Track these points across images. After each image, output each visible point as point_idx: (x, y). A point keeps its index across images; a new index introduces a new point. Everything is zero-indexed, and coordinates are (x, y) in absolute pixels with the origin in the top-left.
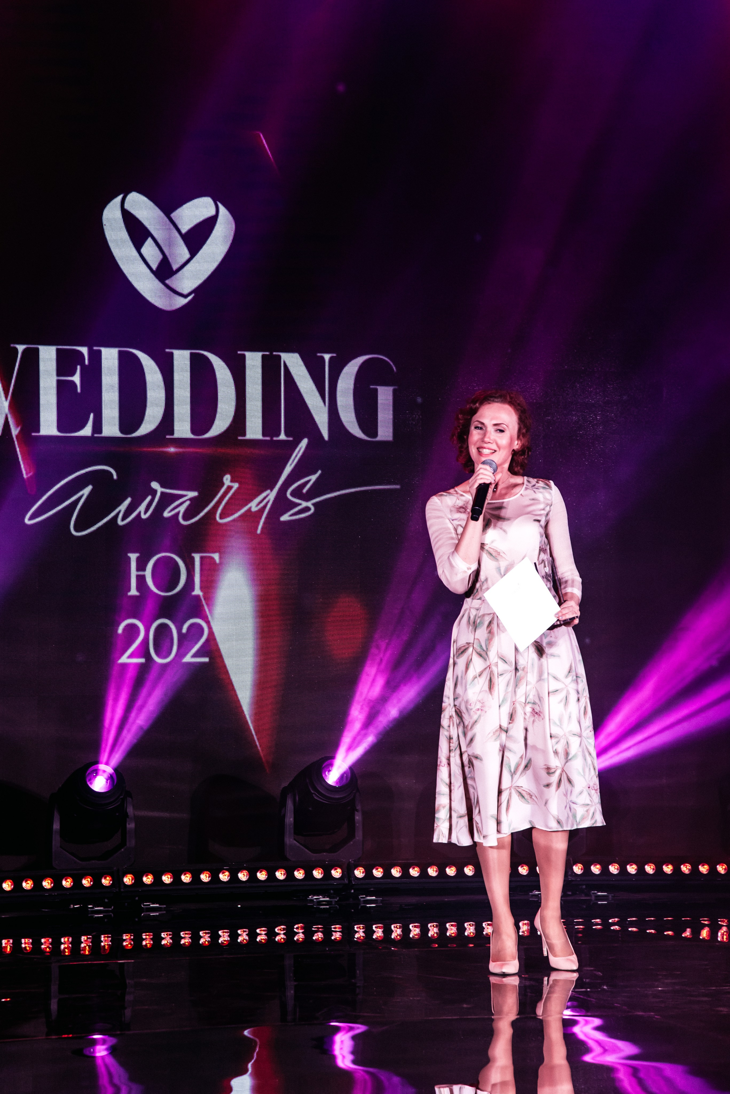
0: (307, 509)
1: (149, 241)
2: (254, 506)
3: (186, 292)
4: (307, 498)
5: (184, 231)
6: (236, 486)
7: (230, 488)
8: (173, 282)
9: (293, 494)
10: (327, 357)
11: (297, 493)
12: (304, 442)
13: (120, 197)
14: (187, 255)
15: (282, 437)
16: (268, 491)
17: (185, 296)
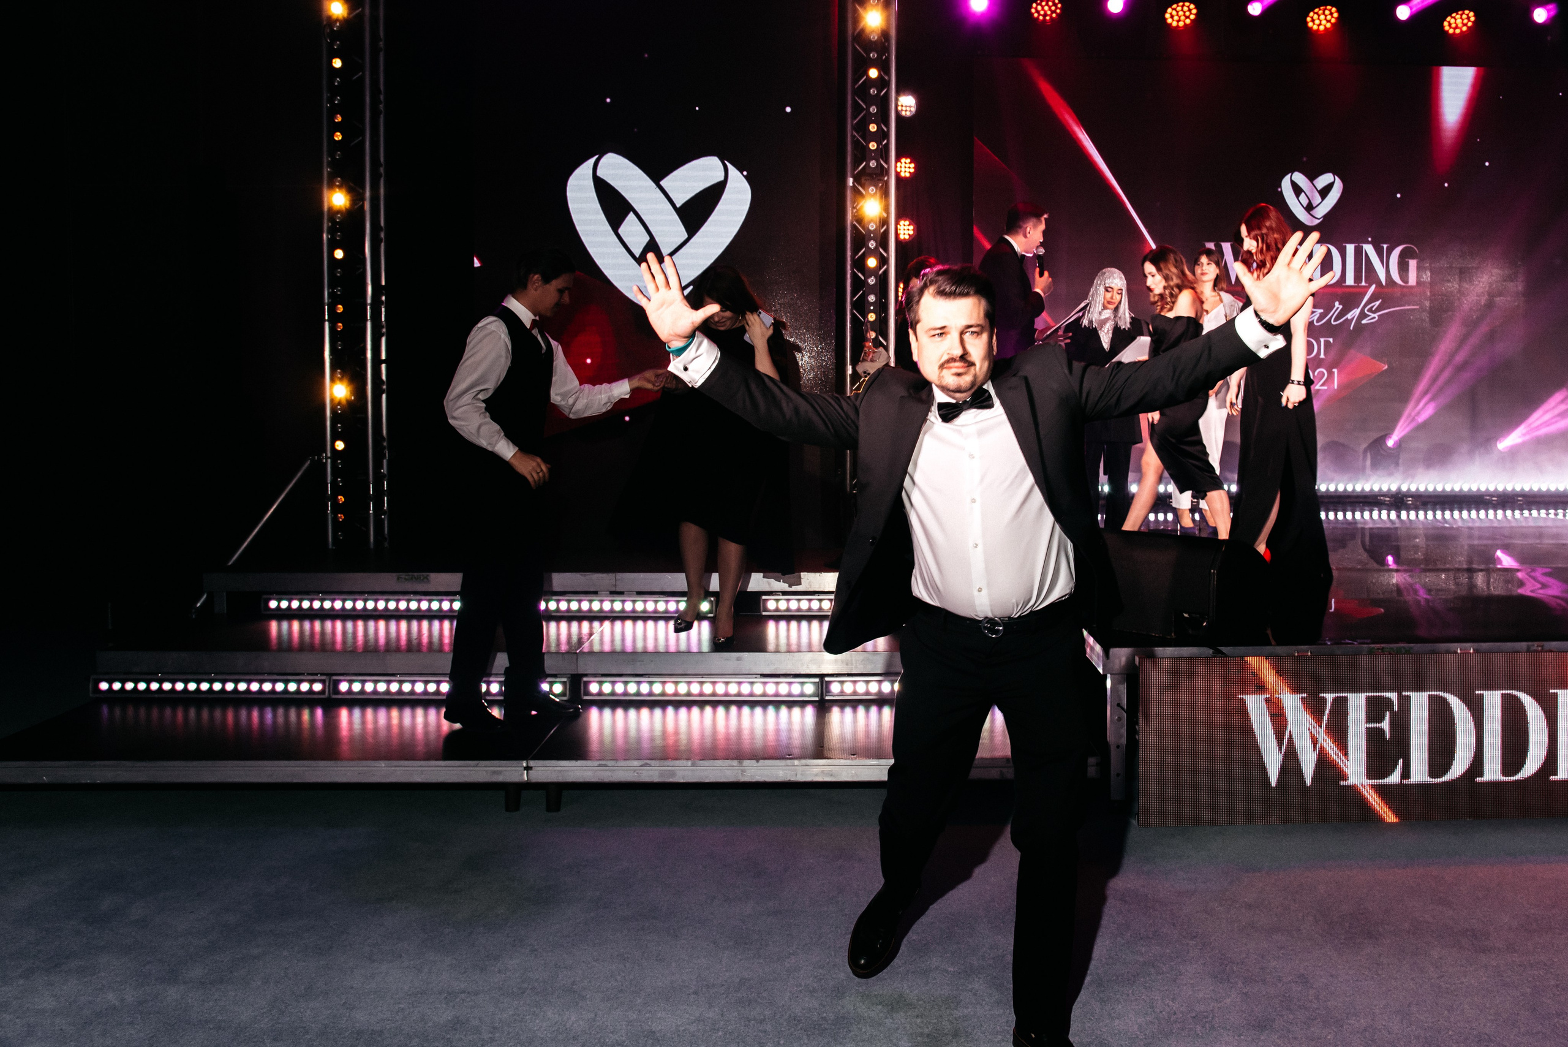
0: (1374, 318)
1: (1303, 194)
2: (1349, 316)
3: (1319, 217)
4: (1374, 312)
5: (1319, 189)
6: (1341, 307)
7: (1338, 308)
8: (1315, 212)
9: (1368, 311)
10: (1385, 246)
11: (1370, 310)
12: (1373, 287)
13: (1290, 175)
14: (1320, 200)
15: (1363, 284)
16: (1356, 309)
17: (1319, 219)
